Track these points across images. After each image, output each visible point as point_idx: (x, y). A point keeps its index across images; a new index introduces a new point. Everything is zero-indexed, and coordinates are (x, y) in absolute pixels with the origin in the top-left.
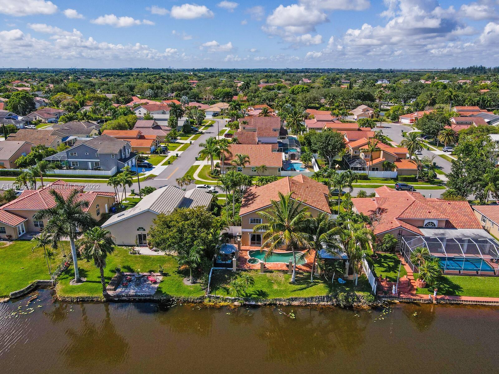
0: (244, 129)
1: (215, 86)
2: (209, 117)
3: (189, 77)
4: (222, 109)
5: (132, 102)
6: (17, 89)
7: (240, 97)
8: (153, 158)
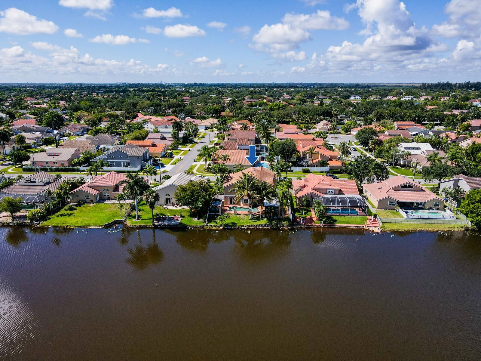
0: (229, 139)
1: (206, 103)
2: (202, 131)
3: (182, 94)
4: (212, 124)
5: (137, 118)
6: (35, 107)
7: (227, 112)
8: (163, 160)
